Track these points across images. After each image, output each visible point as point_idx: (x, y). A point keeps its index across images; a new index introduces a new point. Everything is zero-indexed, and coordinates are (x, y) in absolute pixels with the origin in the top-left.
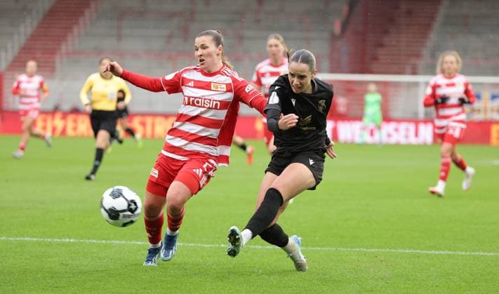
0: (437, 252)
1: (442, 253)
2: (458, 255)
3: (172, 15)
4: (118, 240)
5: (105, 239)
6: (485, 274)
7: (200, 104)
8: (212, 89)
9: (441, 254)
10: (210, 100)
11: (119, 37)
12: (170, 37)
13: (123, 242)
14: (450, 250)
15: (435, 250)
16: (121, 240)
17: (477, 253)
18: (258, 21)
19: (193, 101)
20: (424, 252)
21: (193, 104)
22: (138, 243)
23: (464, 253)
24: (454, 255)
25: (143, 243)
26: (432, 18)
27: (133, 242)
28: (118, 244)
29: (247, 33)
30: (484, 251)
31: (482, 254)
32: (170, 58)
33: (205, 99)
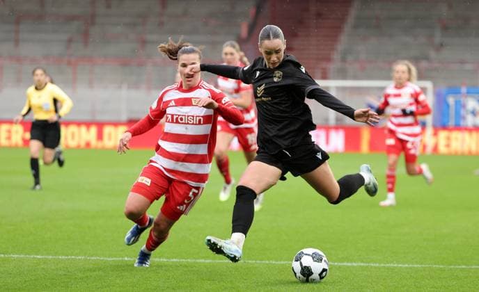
0: (349, 264)
1: (355, 264)
2: (372, 267)
3: (71, 18)
4: (16, 254)
5: (3, 254)
6: (400, 286)
7: (184, 121)
8: (194, 104)
9: (353, 267)
10: (193, 116)
11: (17, 42)
12: (70, 41)
13: (22, 256)
14: (362, 262)
15: (348, 262)
16: (20, 254)
17: (392, 265)
18: (161, 24)
19: (177, 118)
20: (336, 264)
21: (177, 122)
22: (39, 257)
23: (377, 265)
24: (367, 267)
25: (43, 257)
26: (343, 20)
27: (32, 256)
28: (17, 258)
29: (150, 37)
30: (398, 263)
31: (396, 265)
32: (69, 63)
33: (188, 116)
